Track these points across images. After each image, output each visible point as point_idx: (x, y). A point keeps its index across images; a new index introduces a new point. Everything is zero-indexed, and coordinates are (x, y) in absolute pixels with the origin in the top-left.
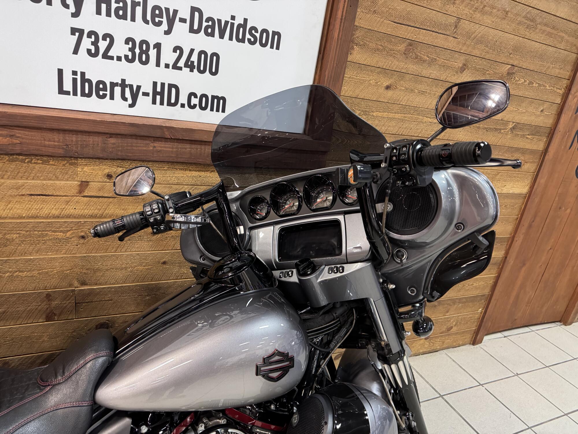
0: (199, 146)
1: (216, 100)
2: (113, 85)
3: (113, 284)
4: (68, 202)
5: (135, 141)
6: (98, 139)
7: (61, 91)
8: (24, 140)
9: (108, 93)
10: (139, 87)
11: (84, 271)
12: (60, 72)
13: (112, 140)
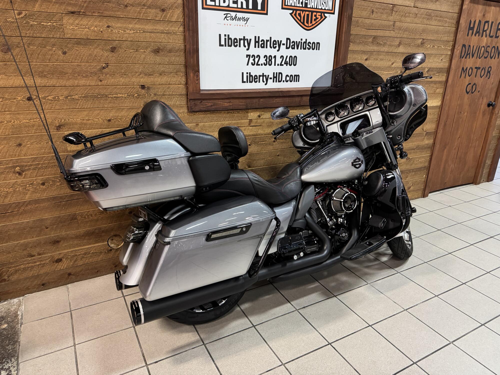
0: (292, 98)
1: (296, 77)
2: (260, 76)
3: (259, 167)
4: (245, 129)
5: (269, 99)
6: (256, 100)
7: (243, 82)
8: (233, 104)
9: (258, 80)
10: (268, 76)
11: (250, 161)
12: (243, 73)
13: (262, 100)
